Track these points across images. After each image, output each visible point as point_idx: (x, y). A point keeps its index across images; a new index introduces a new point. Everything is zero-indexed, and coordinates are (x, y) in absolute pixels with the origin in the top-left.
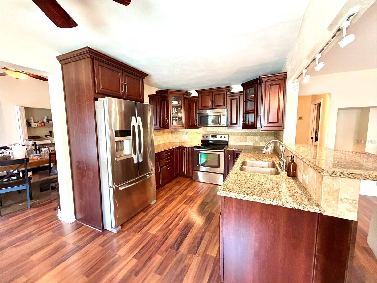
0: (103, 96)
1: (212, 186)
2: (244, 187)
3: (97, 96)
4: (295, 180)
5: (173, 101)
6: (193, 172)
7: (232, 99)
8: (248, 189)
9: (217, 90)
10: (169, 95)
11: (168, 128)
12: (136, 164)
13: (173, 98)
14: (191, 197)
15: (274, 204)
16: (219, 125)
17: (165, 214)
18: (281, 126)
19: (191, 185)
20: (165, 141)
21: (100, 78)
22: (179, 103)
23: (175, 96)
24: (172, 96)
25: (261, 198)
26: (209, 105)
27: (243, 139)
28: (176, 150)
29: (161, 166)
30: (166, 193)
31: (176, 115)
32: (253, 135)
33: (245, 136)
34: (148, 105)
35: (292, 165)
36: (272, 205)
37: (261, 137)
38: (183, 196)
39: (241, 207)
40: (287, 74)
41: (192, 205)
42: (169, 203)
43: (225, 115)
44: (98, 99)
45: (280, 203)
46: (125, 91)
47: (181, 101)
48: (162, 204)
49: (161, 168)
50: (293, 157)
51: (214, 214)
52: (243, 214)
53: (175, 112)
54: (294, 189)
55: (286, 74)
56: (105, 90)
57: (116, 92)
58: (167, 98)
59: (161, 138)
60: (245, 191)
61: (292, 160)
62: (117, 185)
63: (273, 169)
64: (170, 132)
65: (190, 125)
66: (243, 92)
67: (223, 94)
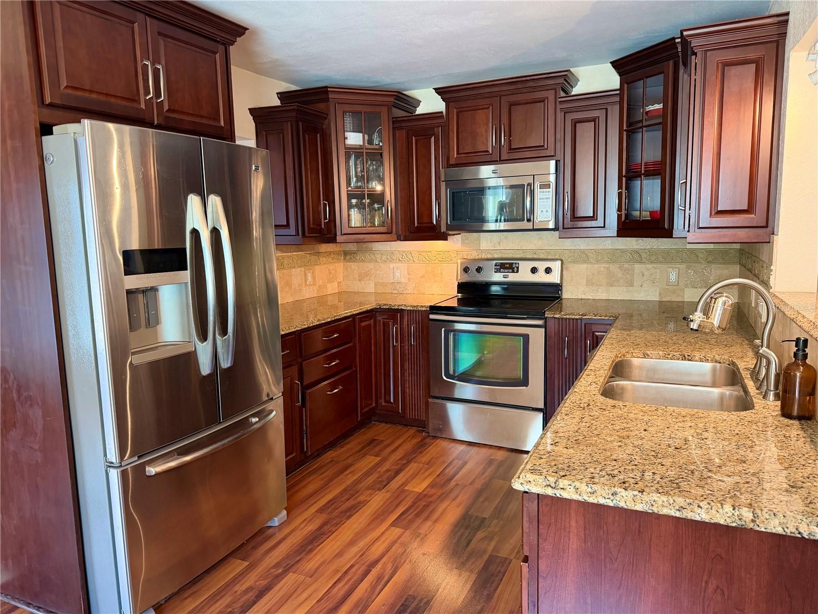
0: (72, 115)
1: (500, 455)
2: (614, 457)
3: (48, 115)
4: (810, 431)
5: (348, 134)
6: (427, 403)
7: (575, 123)
8: (630, 468)
9: (519, 86)
10: (332, 111)
11: (332, 240)
12: (209, 375)
13: (348, 121)
14: (421, 497)
15: (722, 522)
16: (525, 225)
17: (321, 565)
18: (764, 224)
19: (421, 452)
20: (319, 286)
21: (60, 44)
22: (370, 142)
23: (355, 114)
24: (344, 112)
25: (675, 498)
26: (487, 145)
27: (620, 275)
28: (361, 320)
29: (305, 383)
30: (324, 487)
31: (360, 187)
32: (656, 261)
33: (626, 266)
34: (250, 148)
35: (798, 374)
36: (717, 526)
37: (688, 268)
38: (388, 495)
39: (601, 533)
40: (787, 21)
41: (422, 531)
42: (337, 524)
43: (548, 186)
44: (54, 128)
45: (747, 514)
46: (158, 93)
47: (380, 132)
48: (312, 527)
49: (305, 388)
50: (802, 345)
51: (506, 562)
52: (607, 560)
53: (356, 176)
54: (804, 463)
55: (783, 20)
56: (79, 93)
57: (123, 98)
58: (326, 122)
59: (305, 275)
60: (616, 472)
61: (801, 353)
62: (136, 458)
63: (727, 391)
64: (338, 253)
65: (416, 225)
66: (618, 92)
67: (542, 101)
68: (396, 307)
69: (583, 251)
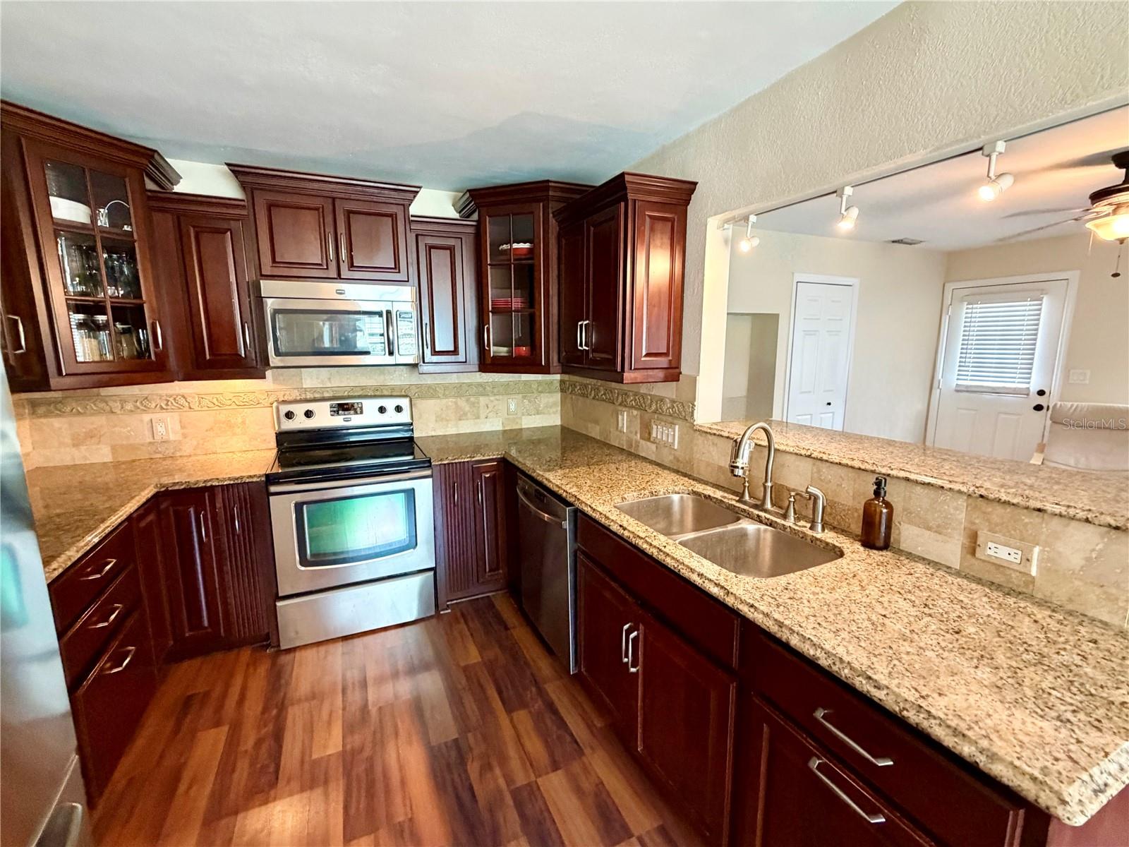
5: (54, 200)
6: (273, 609)
7: (431, 250)
14: (348, 758)
24: (41, 159)
26: (320, 258)
27: (467, 408)
32: (499, 394)
33: (472, 399)
61: (881, 491)
65: (208, 357)
66: (474, 223)
67: (390, 215)
68: (201, 485)
69: (429, 387)
